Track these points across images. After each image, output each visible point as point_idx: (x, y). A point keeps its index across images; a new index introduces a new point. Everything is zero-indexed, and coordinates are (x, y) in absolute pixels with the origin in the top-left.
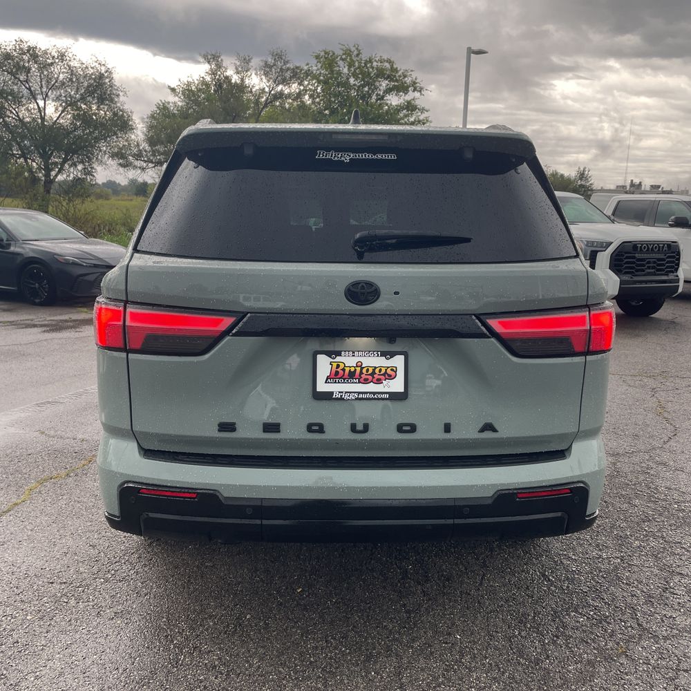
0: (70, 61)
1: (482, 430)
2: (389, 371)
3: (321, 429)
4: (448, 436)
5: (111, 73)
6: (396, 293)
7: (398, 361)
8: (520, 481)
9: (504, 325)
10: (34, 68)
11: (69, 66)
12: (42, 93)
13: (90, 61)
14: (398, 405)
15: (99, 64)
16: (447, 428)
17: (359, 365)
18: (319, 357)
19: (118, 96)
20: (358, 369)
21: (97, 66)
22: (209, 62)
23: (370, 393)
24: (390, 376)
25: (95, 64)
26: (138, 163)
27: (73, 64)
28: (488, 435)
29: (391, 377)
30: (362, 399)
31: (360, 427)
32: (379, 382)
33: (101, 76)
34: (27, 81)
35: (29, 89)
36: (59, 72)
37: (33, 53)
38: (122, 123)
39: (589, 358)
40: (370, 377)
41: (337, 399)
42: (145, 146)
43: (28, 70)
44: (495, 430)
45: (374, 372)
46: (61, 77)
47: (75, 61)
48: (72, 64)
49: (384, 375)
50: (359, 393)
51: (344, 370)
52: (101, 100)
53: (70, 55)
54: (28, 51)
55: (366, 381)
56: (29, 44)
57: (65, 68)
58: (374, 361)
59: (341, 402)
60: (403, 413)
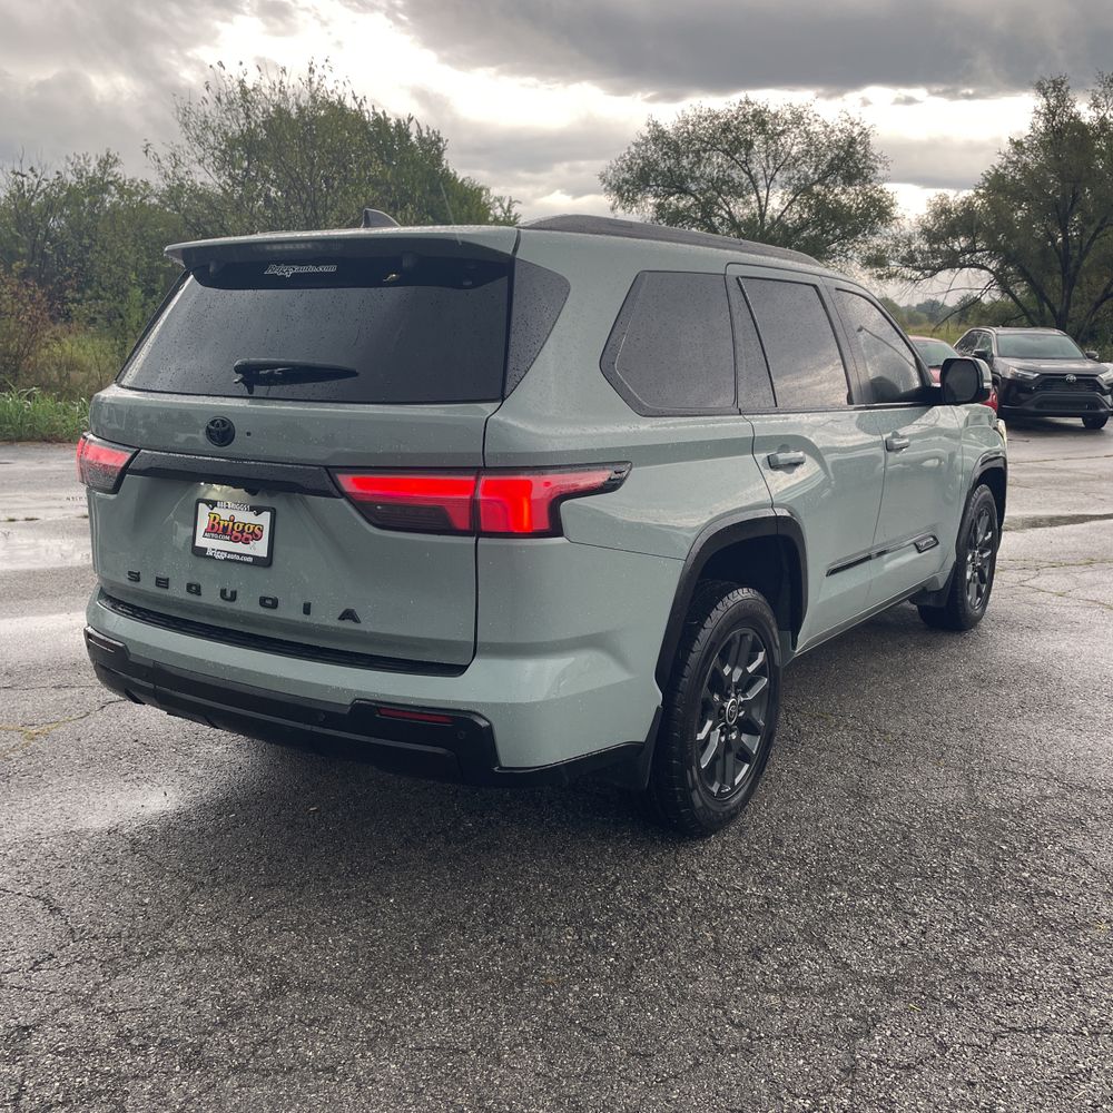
0: (809, 124)
1: (342, 618)
2: (257, 531)
3: (198, 591)
4: (307, 619)
5: (867, 135)
6: (249, 434)
7: (265, 518)
8: (380, 691)
9: (357, 482)
10: (758, 141)
11: (808, 133)
12: (766, 176)
13: (838, 121)
14: (261, 573)
15: (852, 124)
16: (307, 609)
17: (232, 520)
18: (200, 505)
19: (874, 169)
20: (231, 524)
21: (849, 126)
22: (1045, 95)
23: (237, 554)
24: (256, 535)
25: (845, 124)
26: (907, 272)
27: (816, 128)
28: (348, 625)
29: (257, 538)
30: (230, 560)
31: (229, 595)
32: (246, 542)
33: (852, 142)
34: (745, 162)
35: (749, 173)
36: (793, 144)
37: (760, 120)
38: (879, 211)
39: (482, 541)
40: (239, 535)
41: (210, 557)
42: (920, 244)
43: (750, 145)
44: (356, 620)
45: (243, 530)
46: (794, 150)
47: (817, 125)
48: (811, 128)
49: (251, 534)
50: (229, 553)
51: (219, 523)
52: (849, 179)
53: (810, 116)
54: (754, 116)
55: (236, 540)
56: (755, 107)
57: (802, 137)
58: (245, 517)
59: (213, 561)
60: (266, 583)
